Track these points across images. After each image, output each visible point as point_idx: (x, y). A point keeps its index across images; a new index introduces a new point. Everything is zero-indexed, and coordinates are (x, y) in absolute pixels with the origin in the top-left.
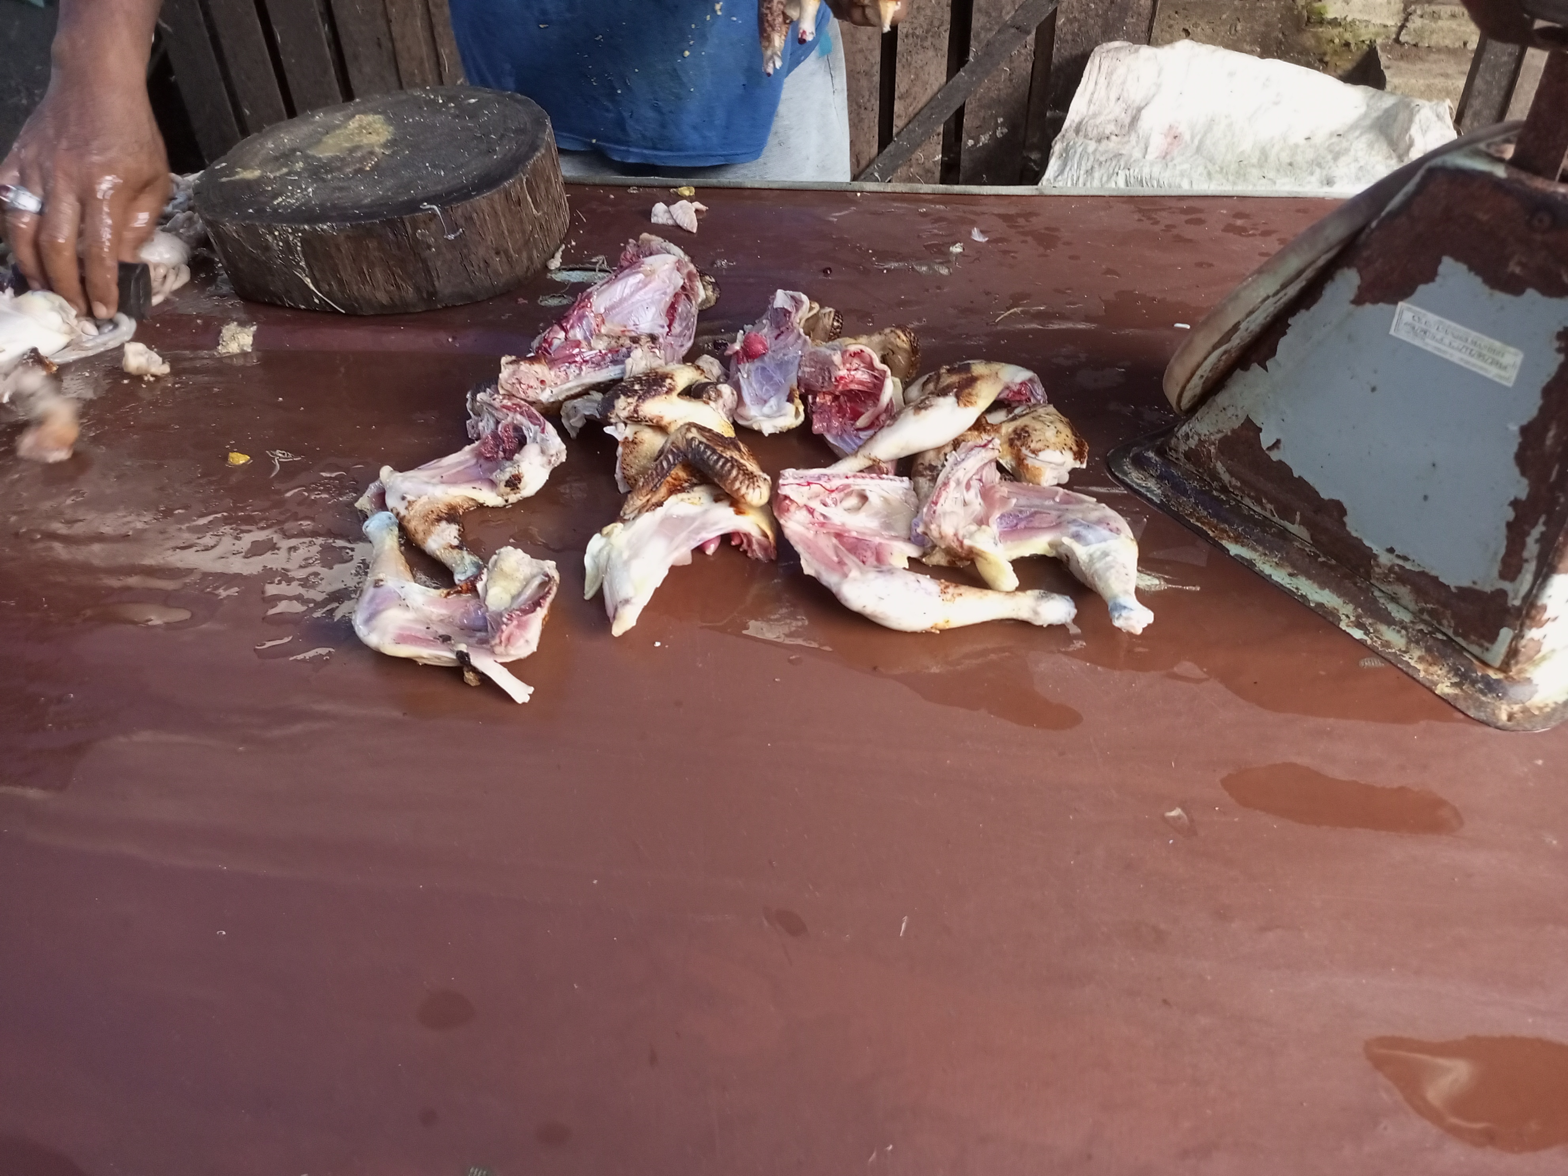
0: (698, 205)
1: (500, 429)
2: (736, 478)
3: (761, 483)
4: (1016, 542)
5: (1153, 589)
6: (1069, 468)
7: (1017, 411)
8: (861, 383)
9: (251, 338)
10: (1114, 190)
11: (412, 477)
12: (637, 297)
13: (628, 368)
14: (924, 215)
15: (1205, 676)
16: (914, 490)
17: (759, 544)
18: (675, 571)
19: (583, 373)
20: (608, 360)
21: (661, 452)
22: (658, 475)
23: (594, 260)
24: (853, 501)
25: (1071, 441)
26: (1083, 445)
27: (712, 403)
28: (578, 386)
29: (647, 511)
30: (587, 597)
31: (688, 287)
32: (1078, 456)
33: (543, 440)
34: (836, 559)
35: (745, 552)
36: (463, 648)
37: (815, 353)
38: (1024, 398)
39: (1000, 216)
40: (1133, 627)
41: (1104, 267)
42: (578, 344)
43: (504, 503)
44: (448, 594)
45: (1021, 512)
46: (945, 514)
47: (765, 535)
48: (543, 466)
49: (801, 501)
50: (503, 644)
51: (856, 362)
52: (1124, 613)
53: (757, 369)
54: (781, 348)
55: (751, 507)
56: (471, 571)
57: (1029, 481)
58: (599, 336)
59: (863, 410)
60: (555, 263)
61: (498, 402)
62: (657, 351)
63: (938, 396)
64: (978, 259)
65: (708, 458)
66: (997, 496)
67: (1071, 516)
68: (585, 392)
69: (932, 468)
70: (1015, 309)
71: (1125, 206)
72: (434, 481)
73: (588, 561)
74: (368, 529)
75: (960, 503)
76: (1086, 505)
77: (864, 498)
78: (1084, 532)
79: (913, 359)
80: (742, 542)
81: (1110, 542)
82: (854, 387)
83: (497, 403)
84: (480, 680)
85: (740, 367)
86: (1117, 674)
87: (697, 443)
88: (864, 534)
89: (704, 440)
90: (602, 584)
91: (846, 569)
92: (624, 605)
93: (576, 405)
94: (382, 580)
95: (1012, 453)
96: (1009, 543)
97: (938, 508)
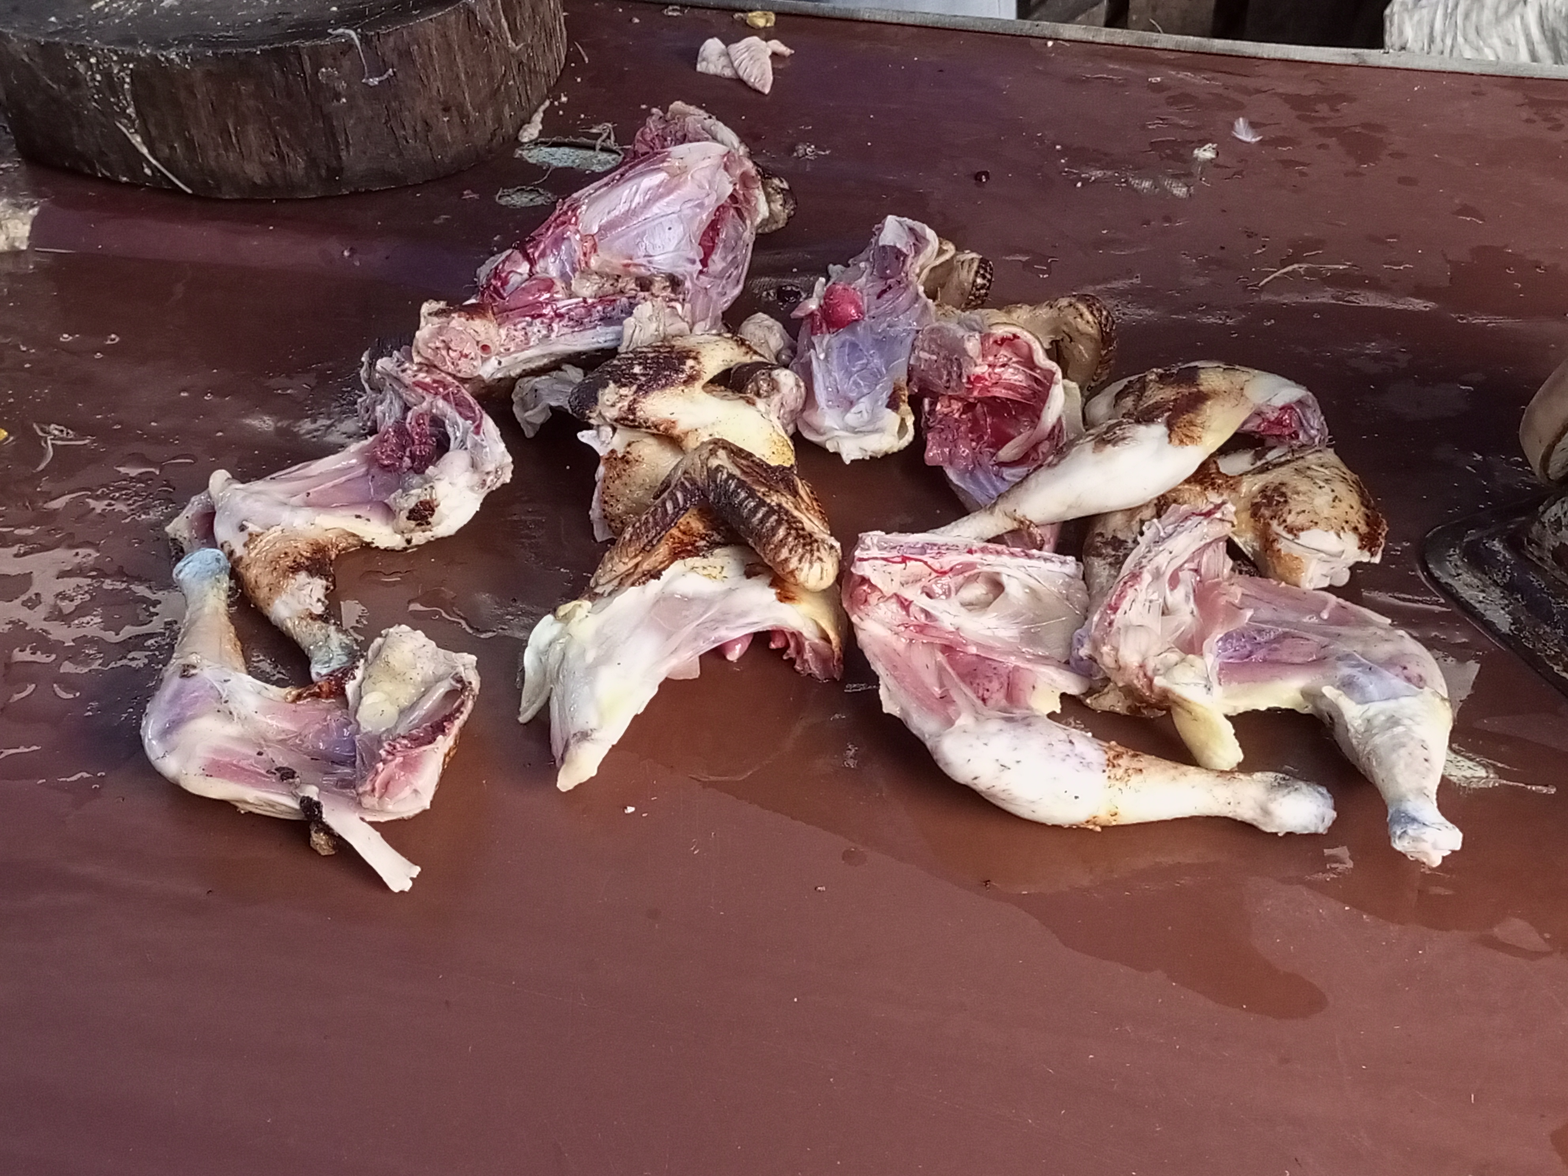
0: (776, 45)
1: (408, 420)
2: (782, 543)
3: (824, 554)
4: (1246, 685)
5: (1474, 786)
6: (1351, 562)
7: (1271, 456)
8: (1011, 387)
9: (28, 228)
10: (1490, 63)
11: (259, 493)
12: (656, 209)
13: (628, 332)
14: (1157, 88)
15: (1546, 948)
16: (1084, 579)
17: (814, 650)
18: (668, 687)
19: (553, 335)
20: (596, 316)
21: (666, 485)
22: (656, 524)
23: (594, 131)
24: (977, 591)
25: (1357, 516)
26: (1379, 524)
27: (761, 404)
28: (544, 356)
29: (633, 584)
30: (523, 718)
31: (742, 198)
32: (1368, 542)
33: (475, 445)
34: (937, 691)
35: (792, 661)
36: (312, 792)
37: (938, 330)
38: (1286, 432)
39: (1288, 99)
40: (1426, 854)
41: (1457, 201)
42: (549, 285)
43: (404, 544)
44: (299, 697)
45: (1260, 631)
46: (1128, 627)
47: (826, 638)
48: (472, 489)
49: (888, 588)
50: (377, 794)
51: (1004, 354)
52: (1412, 830)
53: (843, 345)
54: (885, 314)
55: (806, 590)
56: (339, 660)
57: (1282, 579)
58: (586, 273)
59: (1011, 431)
60: (532, 131)
61: (411, 373)
62: (678, 306)
63: (1138, 422)
64: (1239, 173)
65: (741, 504)
66: (1222, 601)
67: (1342, 648)
68: (555, 365)
69: (1117, 543)
70: (1296, 266)
71: (1508, 94)
72: (294, 500)
73: (529, 659)
74: (181, 576)
75: (1156, 610)
76: (1372, 630)
77: (997, 586)
78: (1362, 679)
79: (1104, 352)
80: (788, 645)
81: (1404, 701)
82: (1000, 392)
83: (407, 378)
84: (334, 848)
85: (815, 339)
86: (1394, 929)
87: (725, 476)
88: (991, 649)
89: (737, 472)
90: (549, 699)
91: (951, 710)
92: (579, 741)
93: (538, 386)
94: (194, 667)
95: (1255, 528)
96: (1234, 684)
97: (1118, 618)
